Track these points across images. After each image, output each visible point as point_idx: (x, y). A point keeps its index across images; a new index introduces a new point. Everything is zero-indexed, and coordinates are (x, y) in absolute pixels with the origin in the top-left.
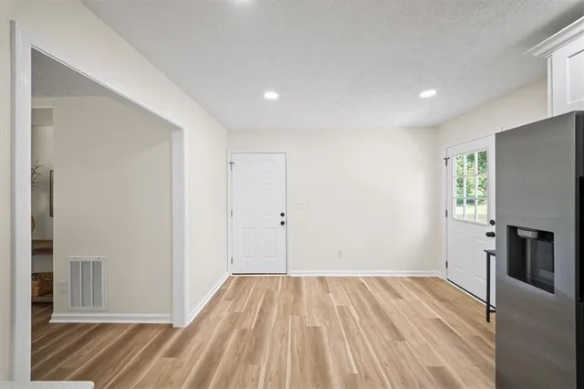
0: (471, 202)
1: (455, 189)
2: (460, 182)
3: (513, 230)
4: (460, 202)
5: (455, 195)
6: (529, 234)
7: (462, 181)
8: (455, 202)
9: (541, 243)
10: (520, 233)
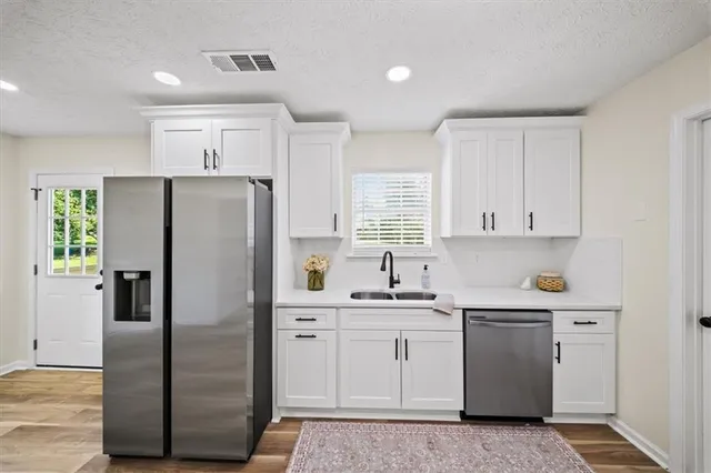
0: (75, 252)
1: (51, 233)
2: (60, 224)
3: (119, 274)
4: (59, 253)
5: (52, 244)
6: (133, 276)
7: (63, 223)
8: (51, 253)
9: (142, 283)
10: (126, 276)
